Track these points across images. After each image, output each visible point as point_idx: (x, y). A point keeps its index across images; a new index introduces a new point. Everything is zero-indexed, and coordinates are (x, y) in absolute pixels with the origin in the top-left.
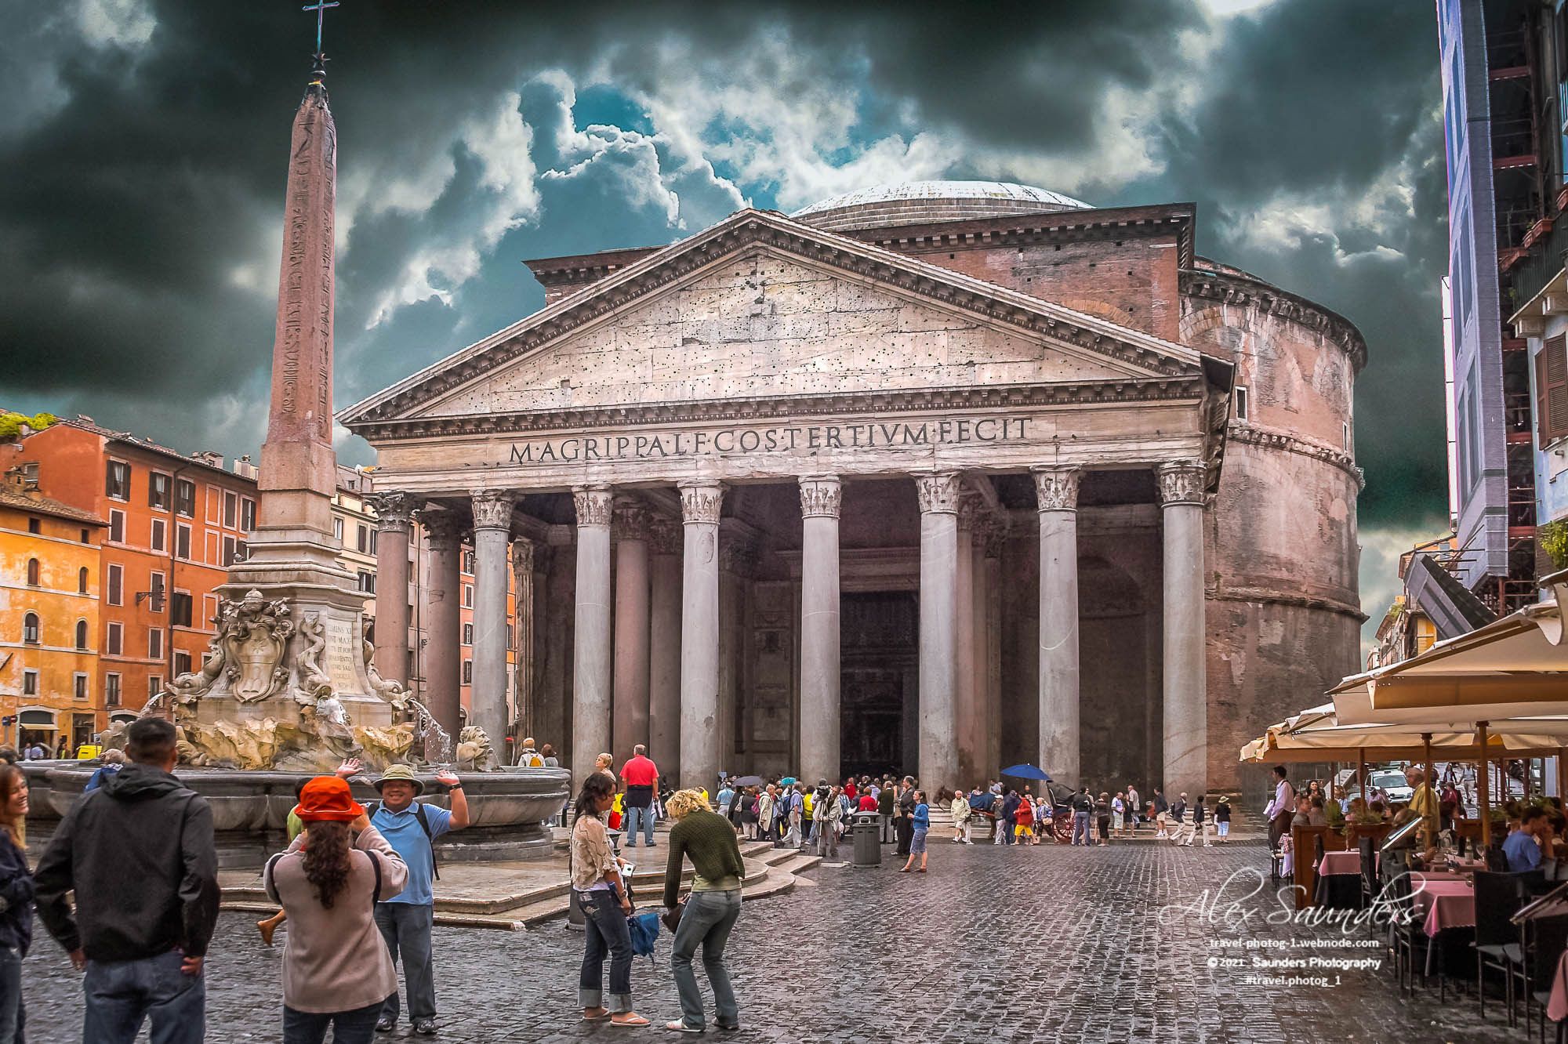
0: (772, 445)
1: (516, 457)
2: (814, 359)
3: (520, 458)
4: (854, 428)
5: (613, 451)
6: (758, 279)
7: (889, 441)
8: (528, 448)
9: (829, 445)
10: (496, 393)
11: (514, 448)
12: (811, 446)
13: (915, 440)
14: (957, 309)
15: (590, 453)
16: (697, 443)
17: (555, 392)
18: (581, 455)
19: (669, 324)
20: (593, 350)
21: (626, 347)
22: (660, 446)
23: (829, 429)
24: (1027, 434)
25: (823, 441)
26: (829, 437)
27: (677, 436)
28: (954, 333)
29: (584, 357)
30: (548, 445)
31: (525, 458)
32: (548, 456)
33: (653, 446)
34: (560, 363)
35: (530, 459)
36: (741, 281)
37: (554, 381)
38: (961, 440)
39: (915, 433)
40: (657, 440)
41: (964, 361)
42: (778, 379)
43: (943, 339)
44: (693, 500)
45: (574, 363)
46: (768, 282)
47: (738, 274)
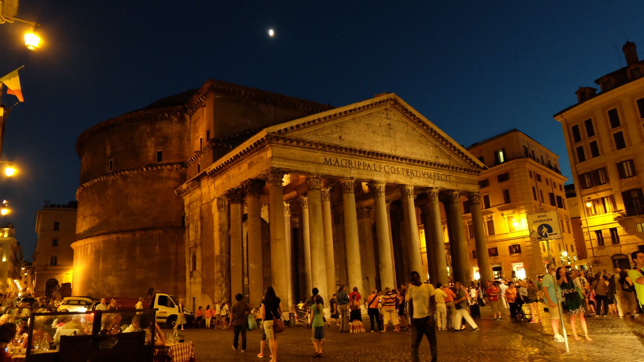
0: (398, 173)
1: (326, 162)
2: (405, 147)
3: (328, 163)
4: (416, 171)
5: (357, 166)
6: (389, 117)
7: (424, 176)
8: (330, 159)
9: (411, 175)
10: (317, 135)
11: (325, 159)
12: (407, 175)
13: (429, 177)
14: (434, 140)
15: (350, 165)
16: (380, 168)
17: (337, 139)
18: (348, 166)
19: (368, 124)
20: (347, 127)
21: (356, 129)
22: (370, 167)
23: (411, 170)
24: (451, 180)
25: (410, 174)
26: (411, 173)
27: (374, 164)
28: (433, 147)
29: (345, 129)
30: (337, 160)
31: (330, 162)
32: (337, 164)
33: (368, 167)
34: (338, 129)
35: (331, 164)
36: (384, 116)
37: (336, 136)
38: (438, 179)
39: (429, 175)
40: (369, 165)
41: (436, 156)
42: (397, 151)
43: (431, 148)
44: (382, 188)
45: (342, 130)
46: (391, 118)
47: (383, 113)
